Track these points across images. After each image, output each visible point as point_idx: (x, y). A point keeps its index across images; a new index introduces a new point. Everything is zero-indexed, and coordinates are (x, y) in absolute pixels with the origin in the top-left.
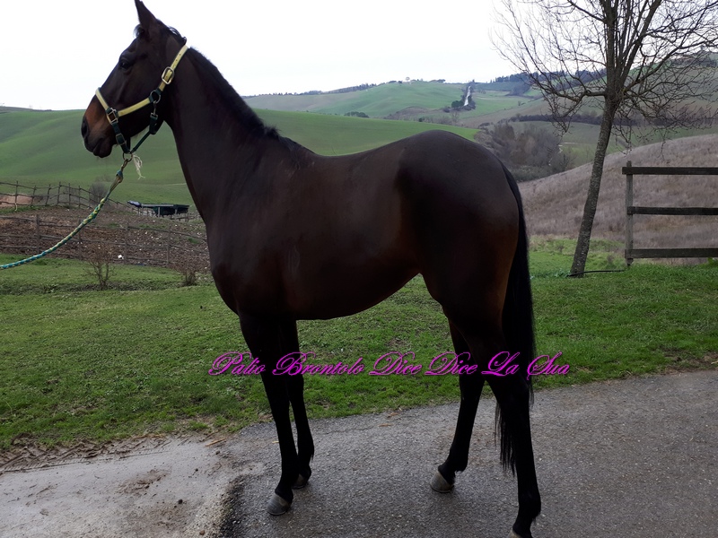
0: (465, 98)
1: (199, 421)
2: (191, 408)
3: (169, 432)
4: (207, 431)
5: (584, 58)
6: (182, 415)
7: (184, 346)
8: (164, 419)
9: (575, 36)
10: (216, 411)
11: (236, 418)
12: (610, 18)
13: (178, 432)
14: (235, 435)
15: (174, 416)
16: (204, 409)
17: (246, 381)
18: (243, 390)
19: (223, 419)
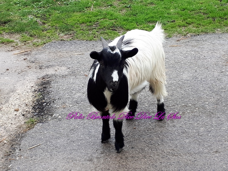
1: (6, 37)
4: (14, 44)
10: (21, 31)
11: (39, 37)
14: (40, 48)
16: (10, 30)
17: (46, 12)
18: (44, 18)
19: (28, 37)
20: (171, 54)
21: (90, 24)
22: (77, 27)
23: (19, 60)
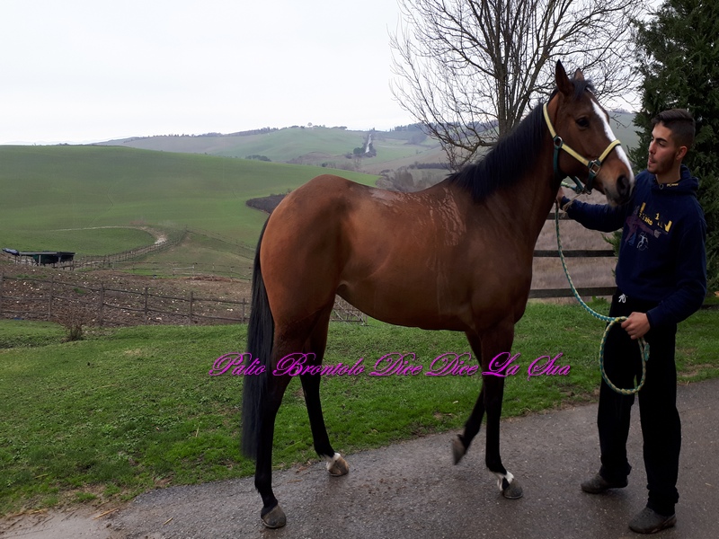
0: (366, 145)
1: (87, 491)
2: (77, 477)
3: (51, 506)
4: (96, 502)
5: (478, 111)
6: (66, 486)
7: (69, 408)
8: (45, 491)
9: (469, 90)
10: (106, 479)
11: (130, 486)
12: (500, 73)
13: (61, 506)
14: (129, 504)
15: (57, 487)
16: (93, 478)
17: (140, 443)
18: (137, 454)
19: (115, 487)
20: (290, 495)
21: (194, 457)
22: (178, 465)
23: (101, 528)
